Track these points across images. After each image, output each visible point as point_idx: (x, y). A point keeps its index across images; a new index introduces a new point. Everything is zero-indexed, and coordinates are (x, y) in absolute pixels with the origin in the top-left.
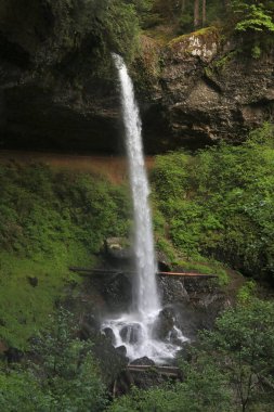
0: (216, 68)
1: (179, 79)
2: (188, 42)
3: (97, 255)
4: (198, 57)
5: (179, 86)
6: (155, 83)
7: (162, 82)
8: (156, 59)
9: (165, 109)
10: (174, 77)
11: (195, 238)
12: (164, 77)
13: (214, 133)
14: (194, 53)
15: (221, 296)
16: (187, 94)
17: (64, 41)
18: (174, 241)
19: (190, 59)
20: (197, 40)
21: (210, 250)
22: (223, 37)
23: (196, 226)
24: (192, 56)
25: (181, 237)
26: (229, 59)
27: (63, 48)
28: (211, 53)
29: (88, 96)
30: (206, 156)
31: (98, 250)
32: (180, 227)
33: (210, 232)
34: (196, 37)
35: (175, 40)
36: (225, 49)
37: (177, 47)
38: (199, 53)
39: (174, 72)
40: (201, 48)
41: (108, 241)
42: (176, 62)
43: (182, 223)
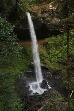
0: (58, 12)
1: (48, 17)
2: (49, 6)
3: (28, 66)
4: (52, 10)
5: (48, 18)
6: (41, 19)
7: (43, 18)
8: (40, 12)
9: (45, 25)
10: (46, 16)
11: (56, 60)
12: (43, 16)
13: (61, 30)
14: (51, 9)
15: (62, 76)
16: (51, 20)
17: (8, 11)
18: (51, 62)
19: (50, 11)
20: (51, 5)
21: (60, 63)
22: (59, 3)
23: (56, 57)
24: (50, 10)
25: (52, 60)
26: (61, 9)
27: (8, 13)
28: (55, 8)
29: (22, 24)
30: (59, 37)
31: (29, 65)
32: (52, 57)
33: (60, 58)
34: (51, 4)
35: (45, 6)
36: (60, 6)
37: (45, 8)
38: (52, 9)
39: (46, 15)
40: (52, 7)
41: (31, 63)
42: (46, 12)
43: (53, 56)
